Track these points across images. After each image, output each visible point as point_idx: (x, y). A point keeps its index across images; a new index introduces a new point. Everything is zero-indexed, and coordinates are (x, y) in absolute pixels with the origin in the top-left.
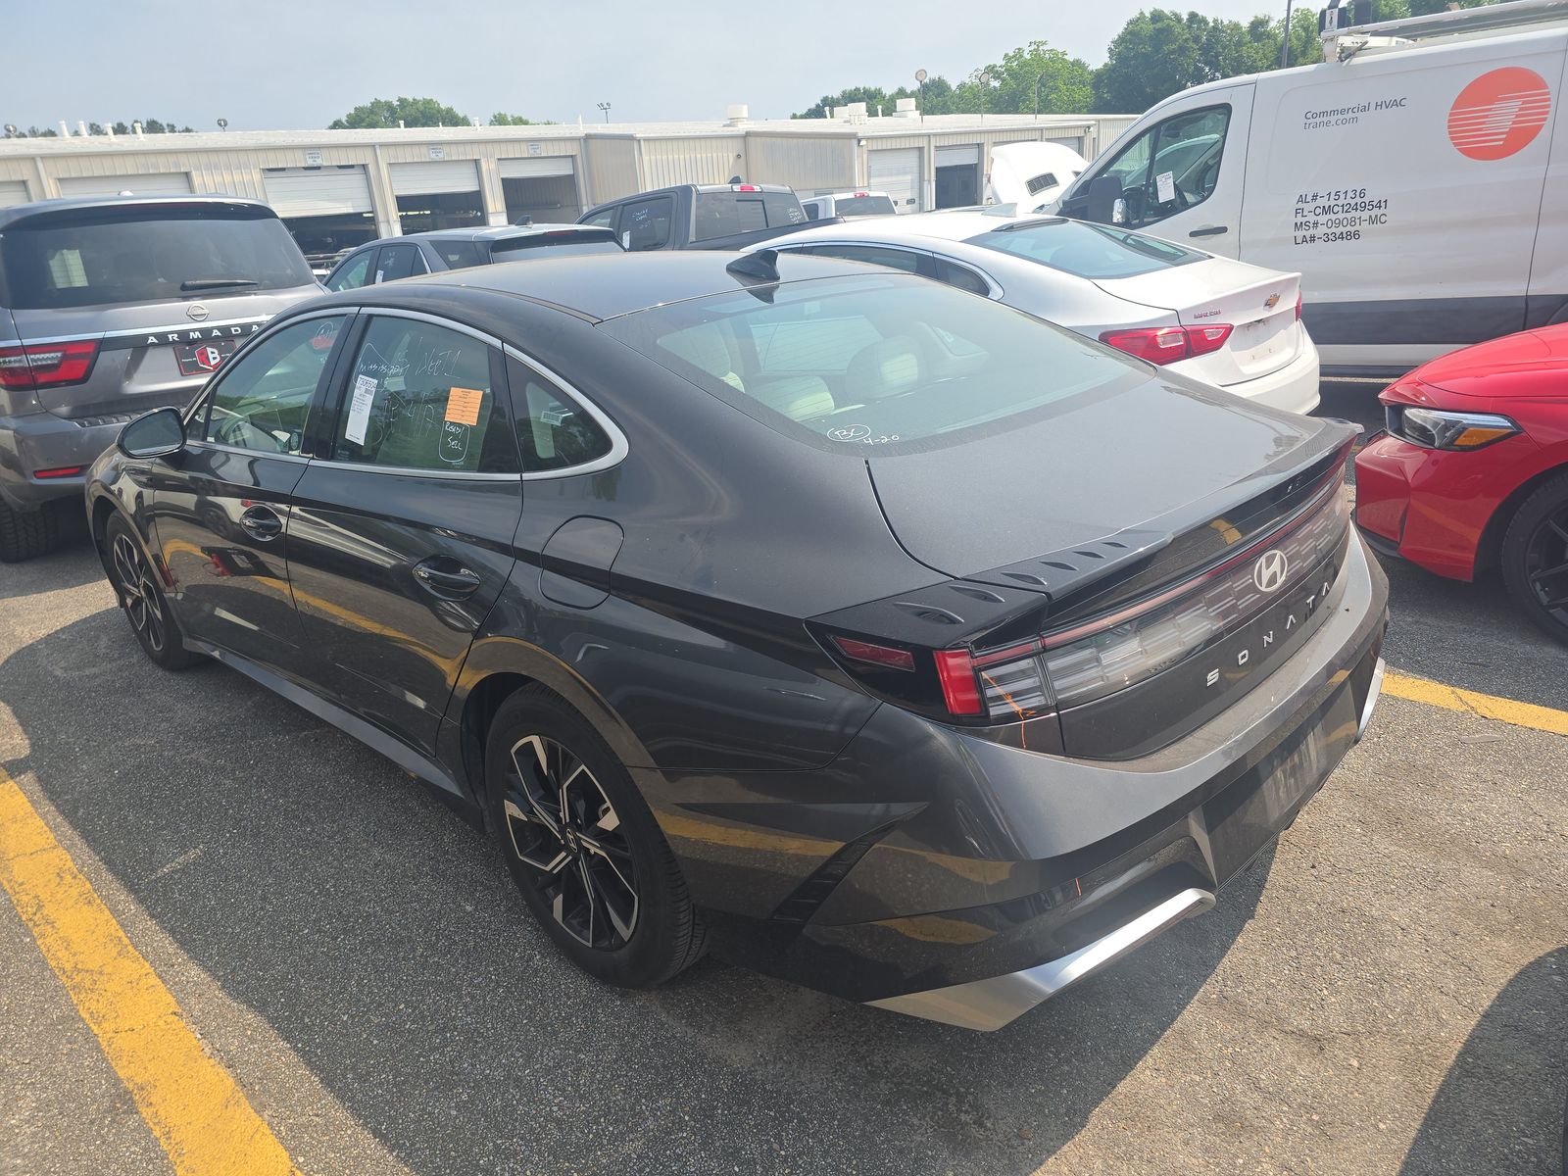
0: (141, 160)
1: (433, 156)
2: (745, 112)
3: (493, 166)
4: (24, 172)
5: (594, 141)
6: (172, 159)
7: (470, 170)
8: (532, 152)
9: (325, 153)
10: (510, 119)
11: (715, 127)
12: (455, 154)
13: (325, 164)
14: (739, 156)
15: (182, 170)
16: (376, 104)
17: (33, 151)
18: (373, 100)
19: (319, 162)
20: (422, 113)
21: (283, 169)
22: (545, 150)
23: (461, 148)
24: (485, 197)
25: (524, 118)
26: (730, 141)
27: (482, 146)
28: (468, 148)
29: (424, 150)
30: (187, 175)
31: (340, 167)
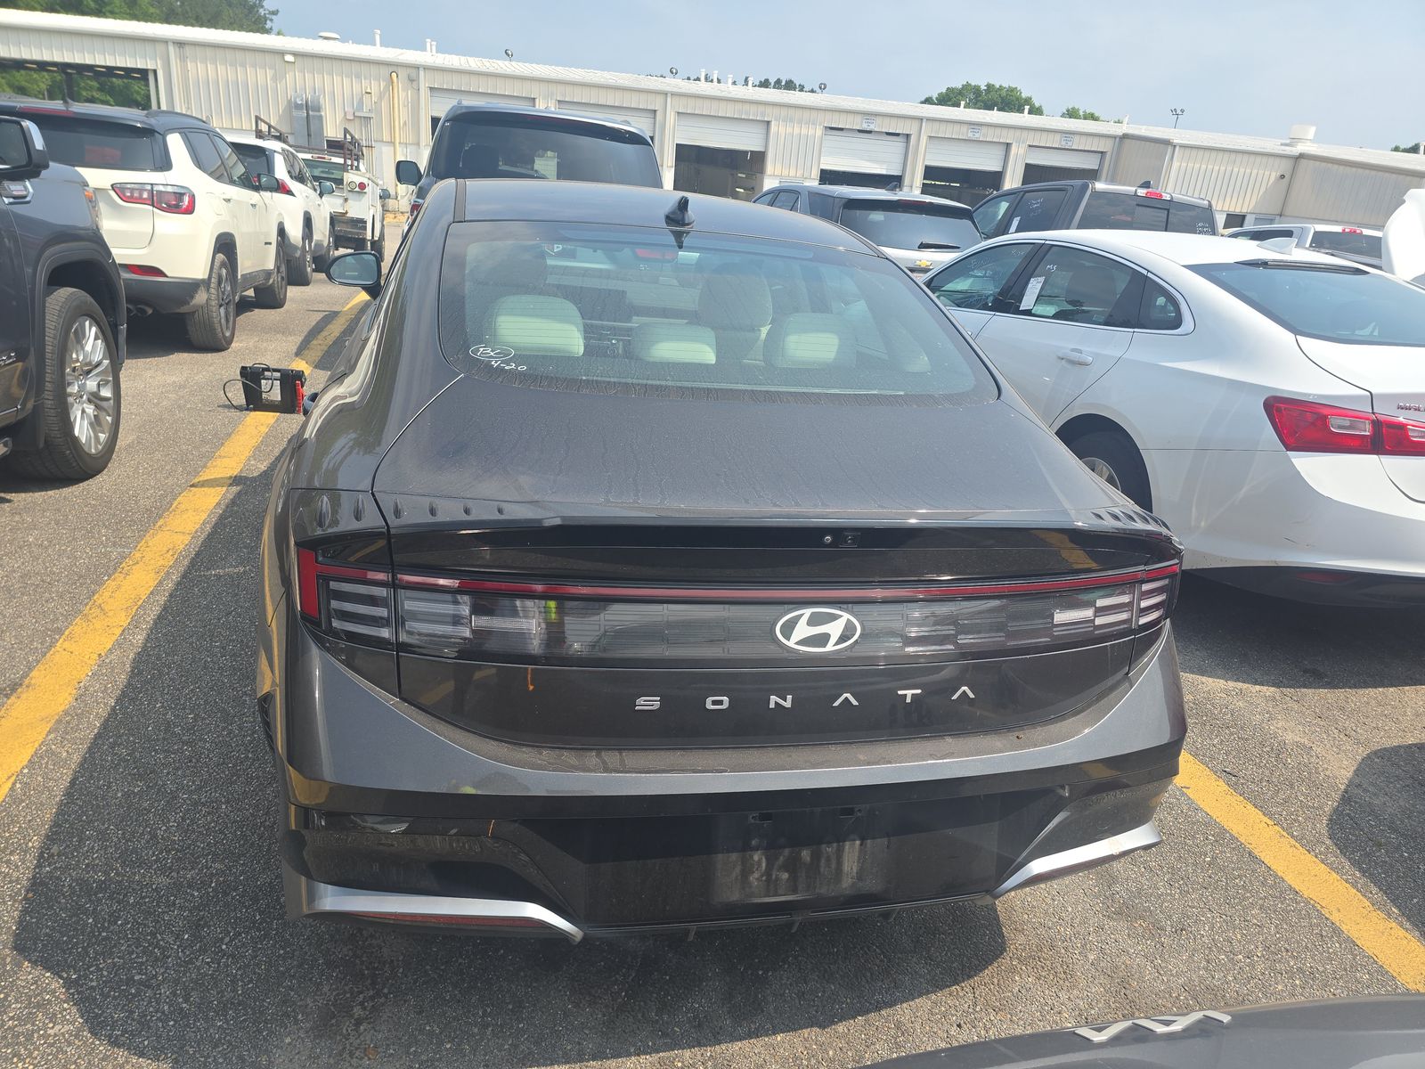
0: (739, 106)
1: (970, 135)
2: (1311, 132)
3: (1021, 151)
4: (656, 103)
5: (1129, 140)
6: (761, 108)
7: (1000, 152)
8: (1063, 143)
9: (879, 120)
10: (1081, 113)
11: (1272, 145)
12: (991, 135)
13: (876, 129)
14: (1283, 177)
15: (766, 119)
16: (967, 87)
17: (668, 89)
18: (965, 83)
19: (872, 127)
20: (1002, 98)
21: (842, 129)
22: (1077, 143)
23: (998, 131)
24: (1004, 178)
25: (1096, 115)
26: (1278, 160)
27: (1018, 132)
28: (1005, 131)
29: (964, 128)
30: (768, 123)
31: (889, 134)
